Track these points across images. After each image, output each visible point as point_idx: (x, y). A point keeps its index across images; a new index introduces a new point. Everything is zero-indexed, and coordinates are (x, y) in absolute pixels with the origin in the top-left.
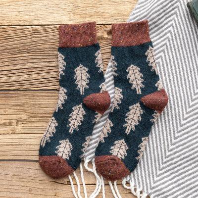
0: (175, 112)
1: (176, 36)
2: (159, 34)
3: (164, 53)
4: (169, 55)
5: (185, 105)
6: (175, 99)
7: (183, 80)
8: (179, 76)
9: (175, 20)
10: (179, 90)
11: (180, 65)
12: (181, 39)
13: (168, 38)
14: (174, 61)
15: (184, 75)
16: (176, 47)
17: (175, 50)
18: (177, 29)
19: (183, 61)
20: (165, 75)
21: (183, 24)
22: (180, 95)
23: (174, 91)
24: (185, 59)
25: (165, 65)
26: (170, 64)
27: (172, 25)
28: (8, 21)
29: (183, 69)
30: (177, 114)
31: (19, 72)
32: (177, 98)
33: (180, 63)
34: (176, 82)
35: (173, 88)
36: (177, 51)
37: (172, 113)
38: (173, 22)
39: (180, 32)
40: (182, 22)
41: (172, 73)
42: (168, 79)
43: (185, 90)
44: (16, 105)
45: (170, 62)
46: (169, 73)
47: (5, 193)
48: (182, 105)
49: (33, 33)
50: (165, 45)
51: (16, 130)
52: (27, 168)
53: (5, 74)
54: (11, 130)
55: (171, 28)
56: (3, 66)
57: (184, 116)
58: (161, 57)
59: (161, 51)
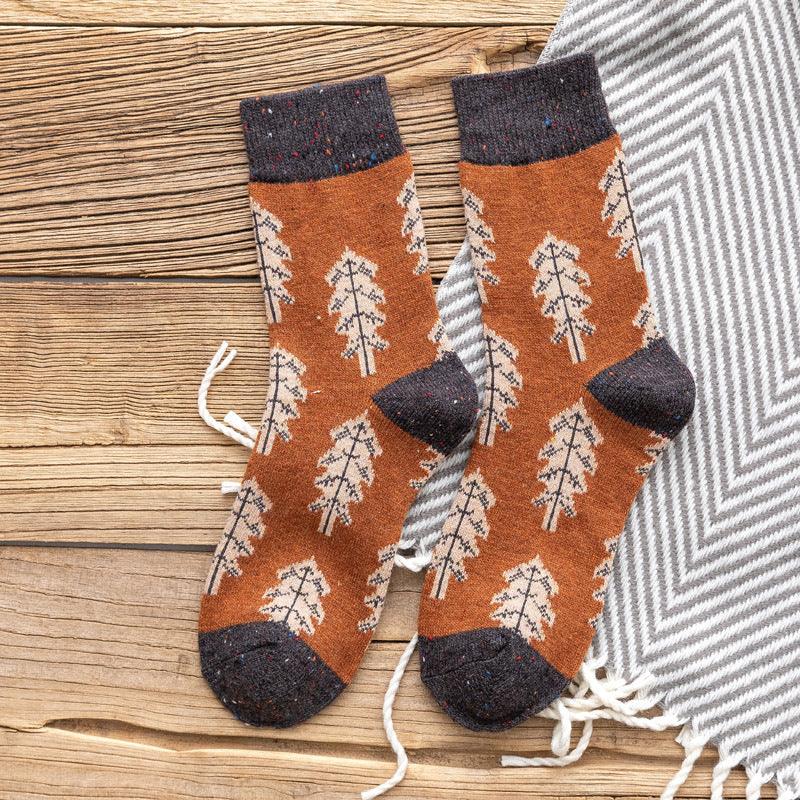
0: (743, 369)
1: (751, 76)
2: (687, 63)
3: (706, 140)
4: (722, 150)
5: (782, 343)
6: (743, 318)
7: (776, 246)
8: (759, 232)
9: (749, 13)
10: (761, 287)
11: (767, 188)
12: (774, 86)
13: (720, 82)
14: (743, 174)
15: (780, 229)
16: (753, 117)
17: (747, 129)
18: (758, 47)
19: (778, 173)
20: (707, 225)
21: (782, 28)
22: (763, 304)
23: (739, 287)
25: (708, 187)
26: (729, 183)
27: (738, 32)
28: (101, 9)
29: (777, 204)
30: (751, 378)
31: (145, 206)
32: (751, 319)
33: (765, 179)
34: (748, 254)
35: (738, 280)
36: (756, 134)
37: (728, 375)
38: (741, 20)
39: (768, 58)
40: (779, 18)
41: (735, 218)
42: (717, 242)
43: (781, 286)
44: (131, 335)
45: (728, 176)
46: (721, 219)
47: (87, 669)
48: (769, 346)
49: (198, 56)
50: (709, 111)
51: (130, 431)
52: (171, 577)
53: (90, 216)
54: (110, 432)
55: (734, 43)
56: (81, 184)
57: (776, 385)
58: (692, 155)
59: (695, 133)
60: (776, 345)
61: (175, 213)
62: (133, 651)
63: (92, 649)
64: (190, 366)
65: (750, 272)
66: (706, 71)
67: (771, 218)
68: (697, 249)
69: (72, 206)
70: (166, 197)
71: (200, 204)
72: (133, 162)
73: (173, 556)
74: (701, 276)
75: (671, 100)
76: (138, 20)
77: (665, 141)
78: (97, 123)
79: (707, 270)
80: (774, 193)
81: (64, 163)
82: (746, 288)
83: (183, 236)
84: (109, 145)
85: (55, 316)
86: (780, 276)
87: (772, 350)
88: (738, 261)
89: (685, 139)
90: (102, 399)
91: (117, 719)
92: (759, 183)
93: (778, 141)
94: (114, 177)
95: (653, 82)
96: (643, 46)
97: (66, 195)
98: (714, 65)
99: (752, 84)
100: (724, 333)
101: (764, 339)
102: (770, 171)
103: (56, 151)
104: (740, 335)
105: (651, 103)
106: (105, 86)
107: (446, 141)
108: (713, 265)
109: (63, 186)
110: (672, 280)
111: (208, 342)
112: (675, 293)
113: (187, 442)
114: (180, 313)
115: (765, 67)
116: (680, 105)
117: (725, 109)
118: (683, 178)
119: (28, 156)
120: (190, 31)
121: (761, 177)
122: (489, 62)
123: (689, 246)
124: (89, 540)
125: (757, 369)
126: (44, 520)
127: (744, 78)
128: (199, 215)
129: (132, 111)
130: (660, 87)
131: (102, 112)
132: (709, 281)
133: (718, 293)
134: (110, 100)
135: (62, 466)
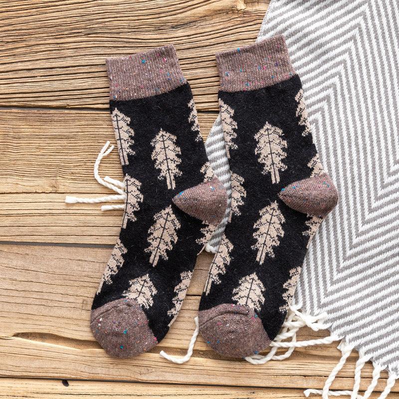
0: (373, 159)
1: (379, 11)
3: (355, 43)
4: (364, 48)
6: (374, 133)
7: (390, 97)
8: (382, 90)
10: (383, 117)
11: (386, 68)
12: (390, 16)
13: (363, 14)
14: (374, 60)
15: (393, 88)
16: (379, 31)
17: (377, 38)
19: (392, 60)
20: (356, 86)
22: (384, 126)
23: (372, 118)
25: (357, 67)
26: (367, 65)
29: (391, 76)
30: (377, 163)
31: (70, 72)
32: (377, 133)
33: (386, 63)
34: (376, 101)
35: (371, 113)
36: (381, 40)
37: (366, 162)
41: (370, 83)
42: (361, 95)
43: (393, 117)
44: (61, 137)
45: (367, 61)
46: (363, 83)
47: (35, 307)
48: (386, 147)
50: (357, 28)
51: (60, 186)
52: (79, 260)
53: (41, 76)
54: (50, 186)
56: (37, 60)
57: (390, 167)
58: (348, 50)
59: (350, 39)
60: (390, 147)
61: (85, 76)
62: (59, 298)
63: (38, 297)
64: (91, 153)
65: (378, 109)
66: (356, 8)
67: (388, 83)
68: (350, 98)
69: (32, 71)
70: (79, 68)
71: (97, 72)
72: (64, 49)
73: (81, 250)
74: (352, 111)
75: (338, 23)
77: (335, 43)
78: (46, 30)
79: (356, 108)
80: (390, 70)
81: (28, 49)
82: (375, 118)
83: (89, 87)
84: (52, 41)
85: (22, 127)
86: (393, 112)
87: (388, 149)
88: (371, 104)
89: (345, 42)
90: (46, 169)
91: (51, 333)
92: (382, 65)
93: (392, 44)
94: (53, 57)
95: (329, 14)
97: (29, 65)
98: (360, 5)
99: (379, 15)
100: (364, 140)
101: (384, 144)
102: (388, 59)
103: (24, 43)
104: (372, 142)
105: (328, 24)
106: (51, 11)
107: (223, 43)
108: (359, 106)
109: (28, 61)
110: (338, 113)
111: (100, 141)
112: (339, 120)
113: (90, 192)
114: (86, 126)
115: (386, 7)
116: (343, 25)
117: (365, 27)
118: (344, 62)
119: (10, 46)
121: (383, 62)
122: (246, 2)
123: (347, 96)
124: (38, 241)
125: (380, 159)
126: (15, 231)
127: (375, 12)
128: (97, 77)
129: (64, 24)
130: (332, 17)
131: (49, 24)
132: (357, 114)
133: (361, 120)
134: (53, 18)
135: (25, 203)
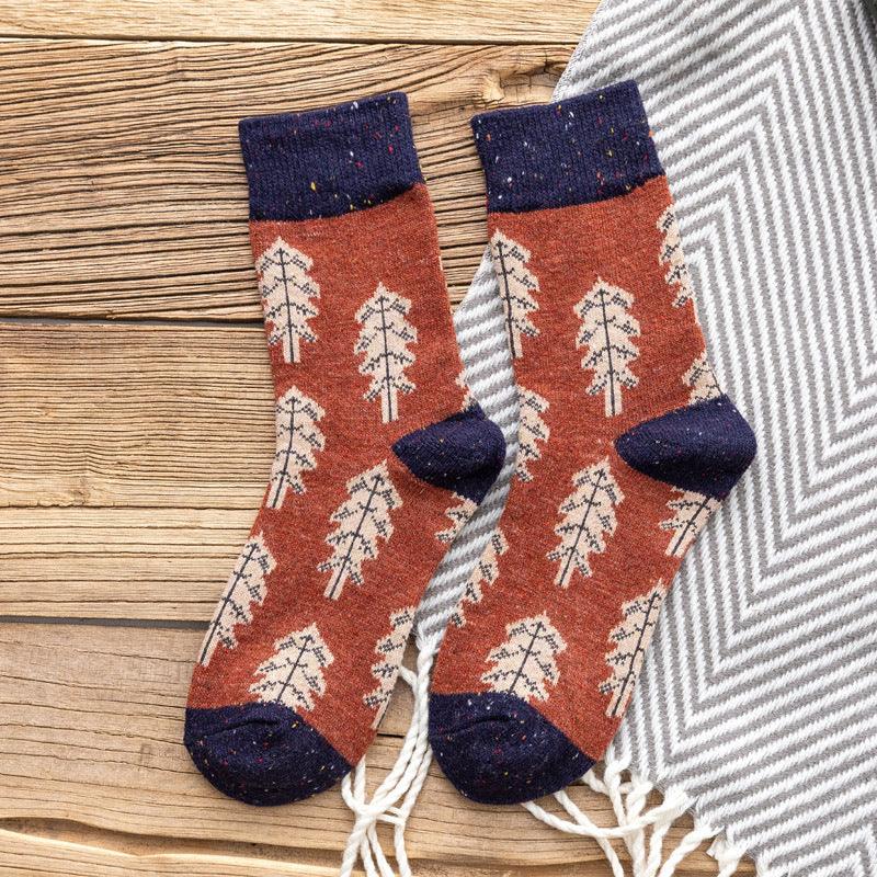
0: (785, 431)
1: (795, 104)
2: (725, 89)
3: (745, 175)
4: (764, 186)
5: (830, 402)
6: (786, 373)
7: (823, 295)
8: (804, 278)
9: (795, 34)
10: (805, 338)
11: (813, 229)
12: (821, 114)
13: (762, 110)
14: (786, 213)
15: (827, 274)
16: (797, 149)
17: (791, 162)
18: (804, 70)
19: (825, 211)
20: (745, 269)
21: (831, 52)
22: (808, 357)
23: (781, 339)
24: (832, 202)
25: (747, 227)
26: (770, 222)
27: (781, 55)
28: (69, 20)
29: (824, 247)
30: (793, 440)
31: (114, 239)
32: (794, 374)
33: (811, 218)
34: (791, 302)
35: (780, 330)
36: (801, 168)
37: (768, 437)
38: (786, 42)
39: (815, 83)
40: (827, 39)
41: (777, 262)
42: (756, 287)
43: (829, 338)
44: (95, 383)
45: (770, 215)
46: (761, 262)
47: (36, 761)
48: (814, 405)
49: (177, 74)
50: (748, 142)
51: (92, 492)
52: (135, 656)
53: (52, 249)
54: (69, 492)
55: (777, 68)
56: (43, 213)
57: (822, 449)
58: (730, 191)
59: (732, 167)
60: (822, 404)
61: (148, 247)
62: (87, 740)
63: (43, 738)
64: (161, 419)
65: (794, 321)
66: (745, 98)
67: (818, 262)
68: (733, 296)
69: (32, 237)
70: (135, 229)
71: (175, 239)
72: (102, 189)
73: (137, 632)
74: (738, 326)
75: (706, 129)
76: (111, 32)
77: (699, 176)
78: (63, 146)
79: (745, 319)
80: (822, 234)
81: (23, 191)
82: (789, 340)
83: (157, 273)
84: (77, 171)
85: (9, 361)
86: (827, 326)
87: (818, 410)
88: (779, 309)
89: (721, 173)
90: (61, 454)
91: (70, 818)
92: (804, 223)
93: (826, 176)
94: (78, 206)
95: (685, 110)
96: (675, 69)
97: (25, 225)
98: (753, 92)
99: (797, 112)
100: (764, 390)
101: (809, 397)
102: (817, 209)
103: (15, 176)
104: (781, 393)
105: (682, 134)
106: (73, 104)
107: (453, 174)
108: (752, 314)
109: (22, 215)
111: (182, 392)
113: (157, 505)
114: (151, 359)
115: (812, 94)
116: (716, 135)
117: (766, 139)
118: (718, 217)
120: (169, 45)
121: (806, 216)
122: (503, 85)
123: (725, 291)
124: (42, 614)
125: (800, 430)
127: (788, 107)
128: (175, 250)
129: (103, 133)
130: (693, 116)
131: (69, 133)
132: (747, 331)
133: (757, 344)
134: (79, 120)
135: (15, 530)
